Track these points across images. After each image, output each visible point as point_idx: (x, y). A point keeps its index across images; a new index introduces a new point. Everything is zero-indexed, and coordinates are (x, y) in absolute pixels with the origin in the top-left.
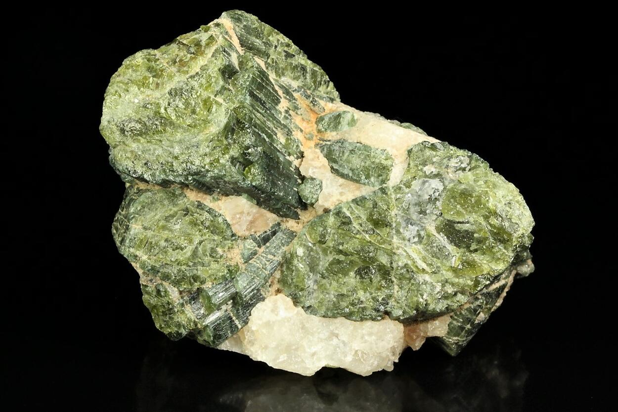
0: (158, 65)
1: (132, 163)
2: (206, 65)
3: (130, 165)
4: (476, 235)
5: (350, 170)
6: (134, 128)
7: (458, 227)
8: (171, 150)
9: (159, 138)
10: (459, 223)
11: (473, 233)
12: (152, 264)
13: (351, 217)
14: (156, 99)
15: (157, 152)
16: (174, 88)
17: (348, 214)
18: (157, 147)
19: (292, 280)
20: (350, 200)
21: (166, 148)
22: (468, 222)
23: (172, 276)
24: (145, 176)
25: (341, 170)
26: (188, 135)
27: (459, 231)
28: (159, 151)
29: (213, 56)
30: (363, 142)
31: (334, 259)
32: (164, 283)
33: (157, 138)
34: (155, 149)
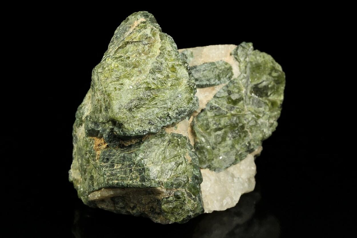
0: (131, 60)
1: (140, 127)
2: (162, 46)
3: (140, 129)
4: (270, 86)
5: (207, 80)
6: (136, 104)
7: (260, 86)
8: (165, 106)
9: (155, 103)
10: (260, 83)
11: (268, 86)
12: (170, 182)
13: (219, 106)
14: (143, 80)
15: (155, 112)
16: (151, 68)
17: (217, 106)
18: (153, 109)
19: (205, 158)
20: (212, 97)
21: (161, 106)
22: (264, 81)
23: (181, 183)
24: (152, 131)
25: (201, 83)
26: (173, 92)
27: (261, 88)
28: (157, 110)
29: (161, 40)
30: (206, 61)
31: (215, 135)
32: (178, 189)
33: (153, 103)
34: (153, 111)
